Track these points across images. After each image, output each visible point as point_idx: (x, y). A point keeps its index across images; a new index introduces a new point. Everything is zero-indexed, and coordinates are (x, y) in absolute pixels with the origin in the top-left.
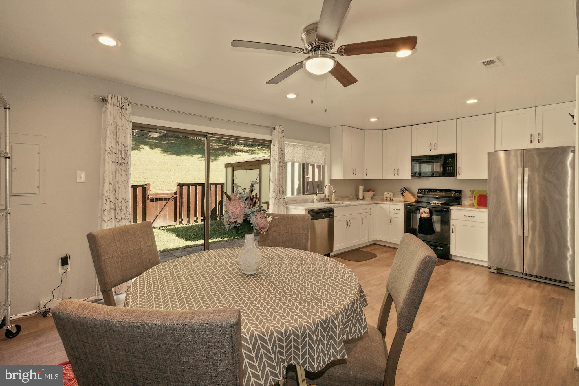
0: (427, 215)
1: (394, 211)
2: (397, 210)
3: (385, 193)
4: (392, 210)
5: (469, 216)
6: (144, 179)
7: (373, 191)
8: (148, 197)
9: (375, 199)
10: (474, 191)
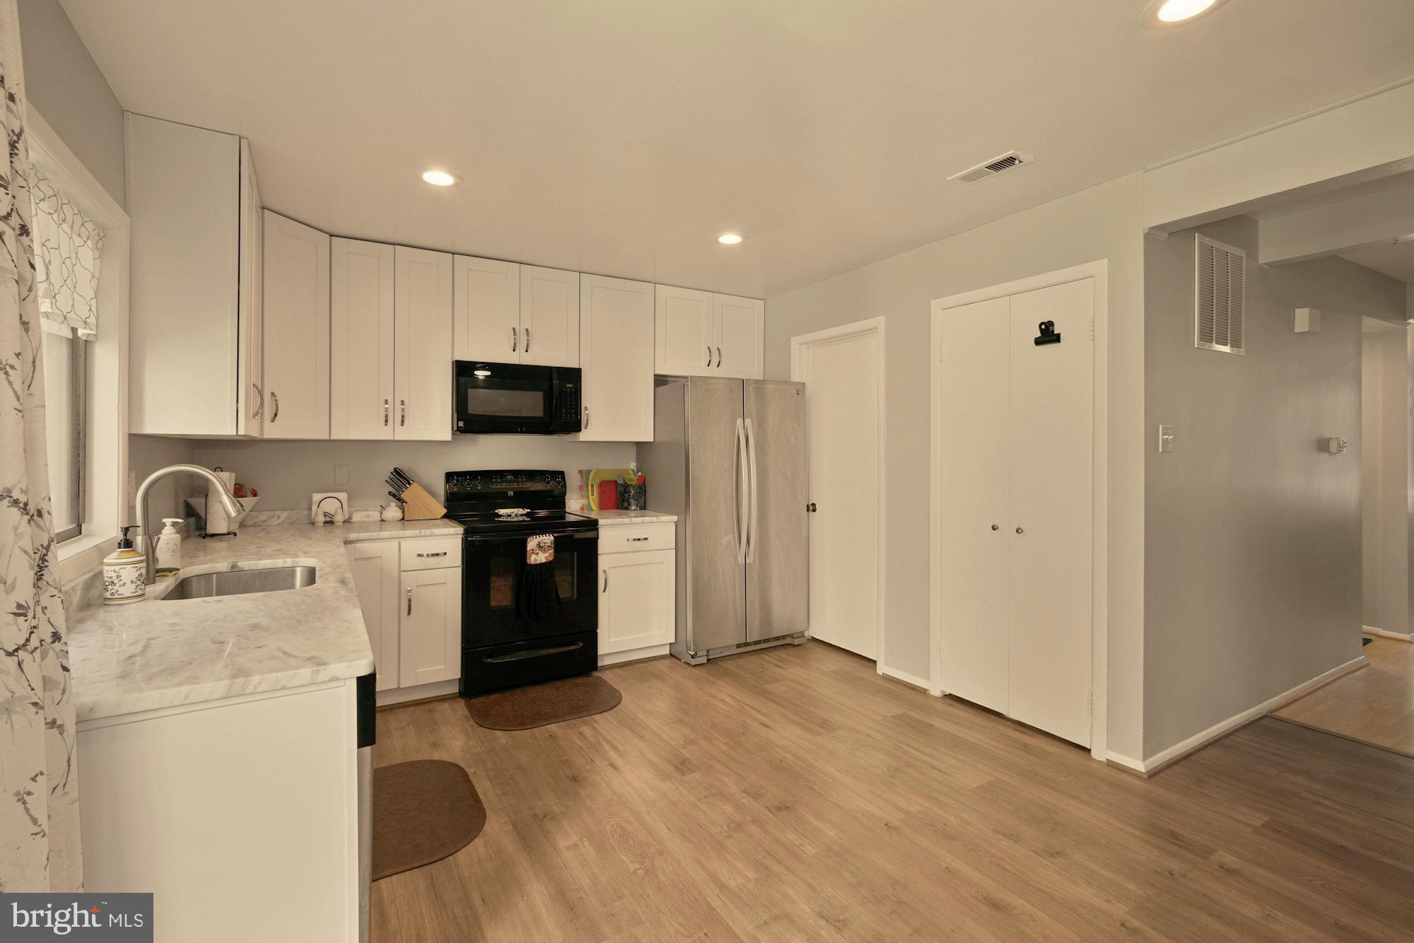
0: (547, 555)
1: (419, 563)
2: (428, 555)
3: (317, 497)
4: (410, 560)
5: (634, 540)
7: (255, 494)
9: (254, 525)
10: (591, 471)
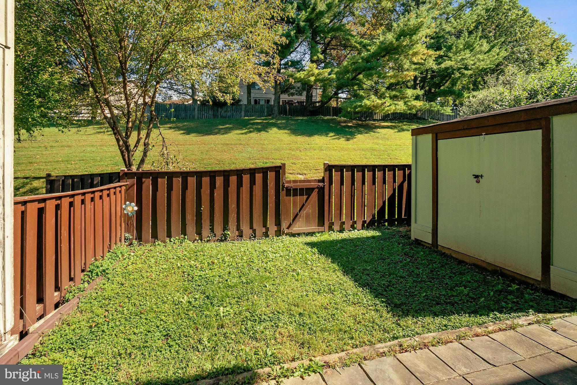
6: (273, 160)
8: (283, 186)
